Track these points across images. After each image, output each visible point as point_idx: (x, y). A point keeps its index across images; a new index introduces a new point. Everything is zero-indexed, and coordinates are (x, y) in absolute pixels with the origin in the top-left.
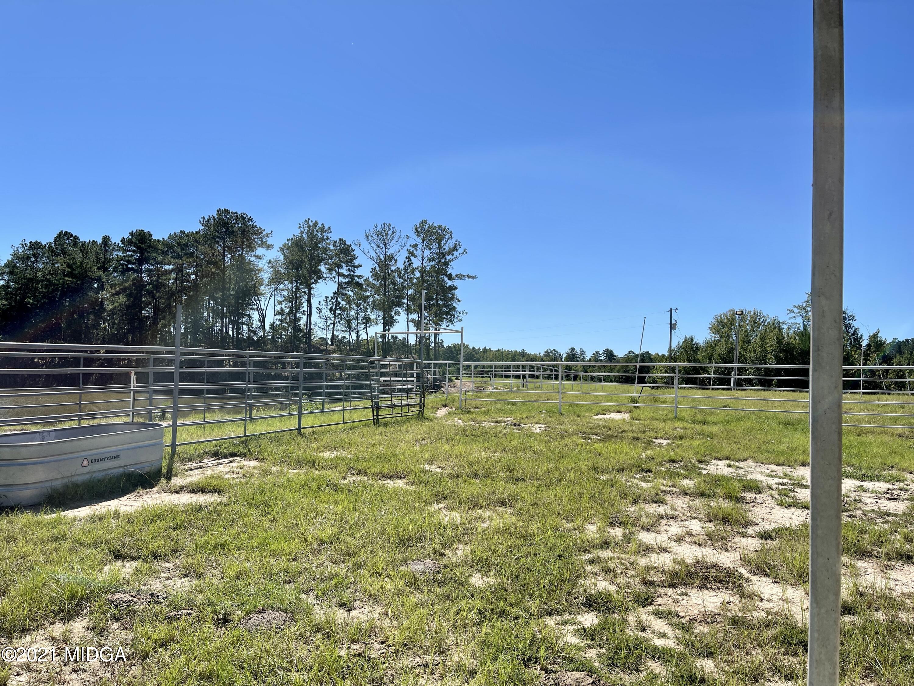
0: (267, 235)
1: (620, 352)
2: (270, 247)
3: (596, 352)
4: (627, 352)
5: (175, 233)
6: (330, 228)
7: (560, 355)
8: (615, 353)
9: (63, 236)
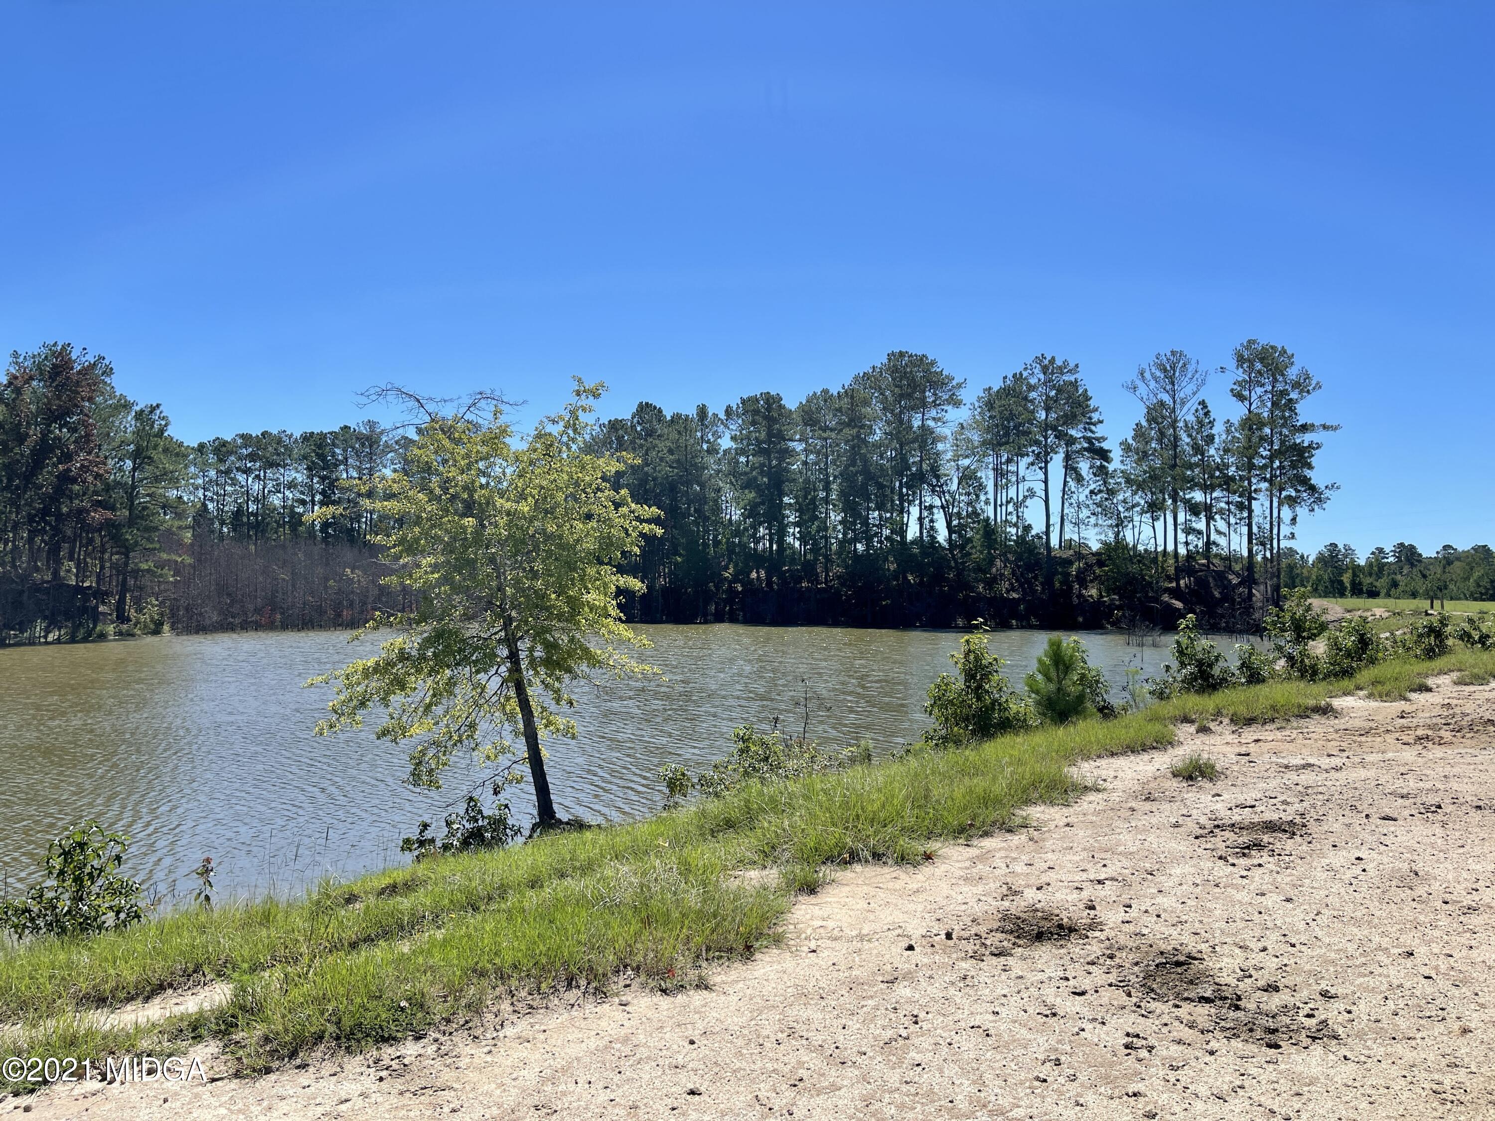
0: (959, 386)
1: (1428, 550)
2: (957, 404)
3: (1377, 549)
4: (1440, 548)
5: (815, 393)
6: (1077, 366)
7: (1302, 557)
8: (1420, 551)
9: (645, 409)
